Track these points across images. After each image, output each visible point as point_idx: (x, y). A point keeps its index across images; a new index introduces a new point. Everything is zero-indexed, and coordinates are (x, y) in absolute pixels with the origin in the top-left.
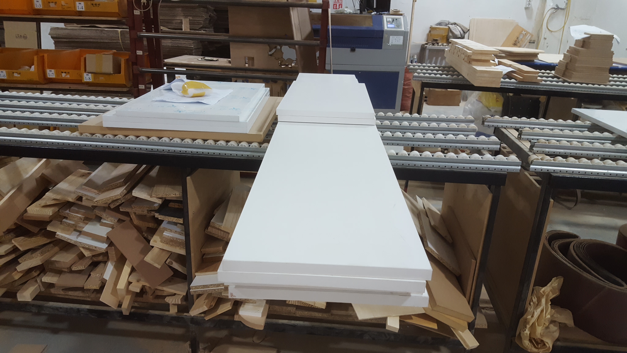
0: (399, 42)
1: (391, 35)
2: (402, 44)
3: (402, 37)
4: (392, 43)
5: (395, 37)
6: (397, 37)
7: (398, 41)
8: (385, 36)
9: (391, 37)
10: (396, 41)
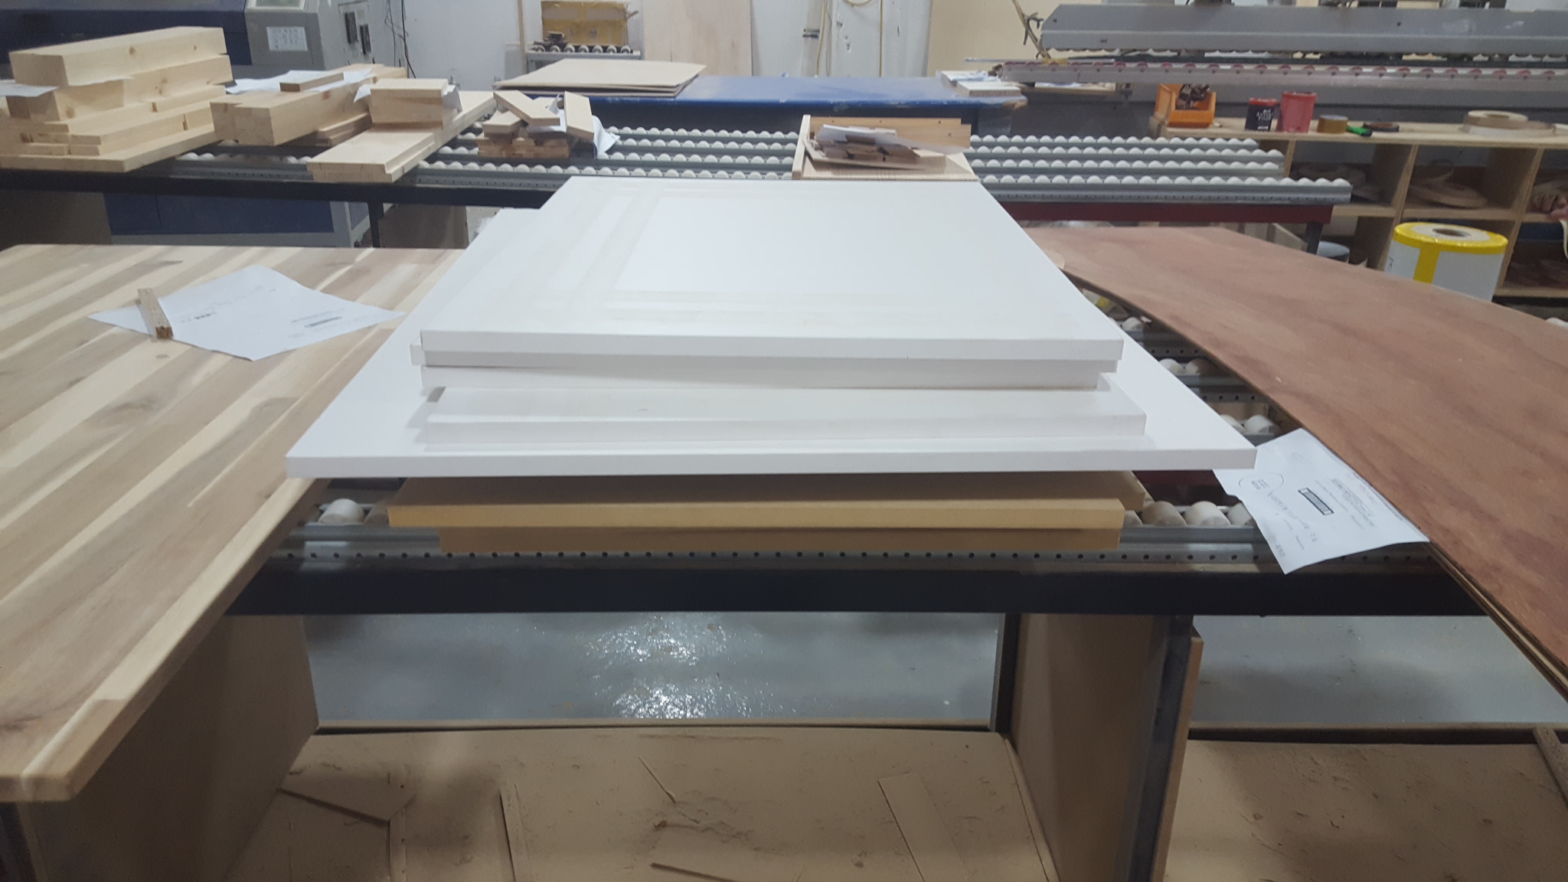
0: (296, 43)
1: (270, 25)
2: (306, 49)
3: (301, 31)
4: (277, 47)
5: (282, 29)
6: (288, 29)
7: (291, 41)
8: (251, 27)
9: (269, 30)
10: (289, 41)
